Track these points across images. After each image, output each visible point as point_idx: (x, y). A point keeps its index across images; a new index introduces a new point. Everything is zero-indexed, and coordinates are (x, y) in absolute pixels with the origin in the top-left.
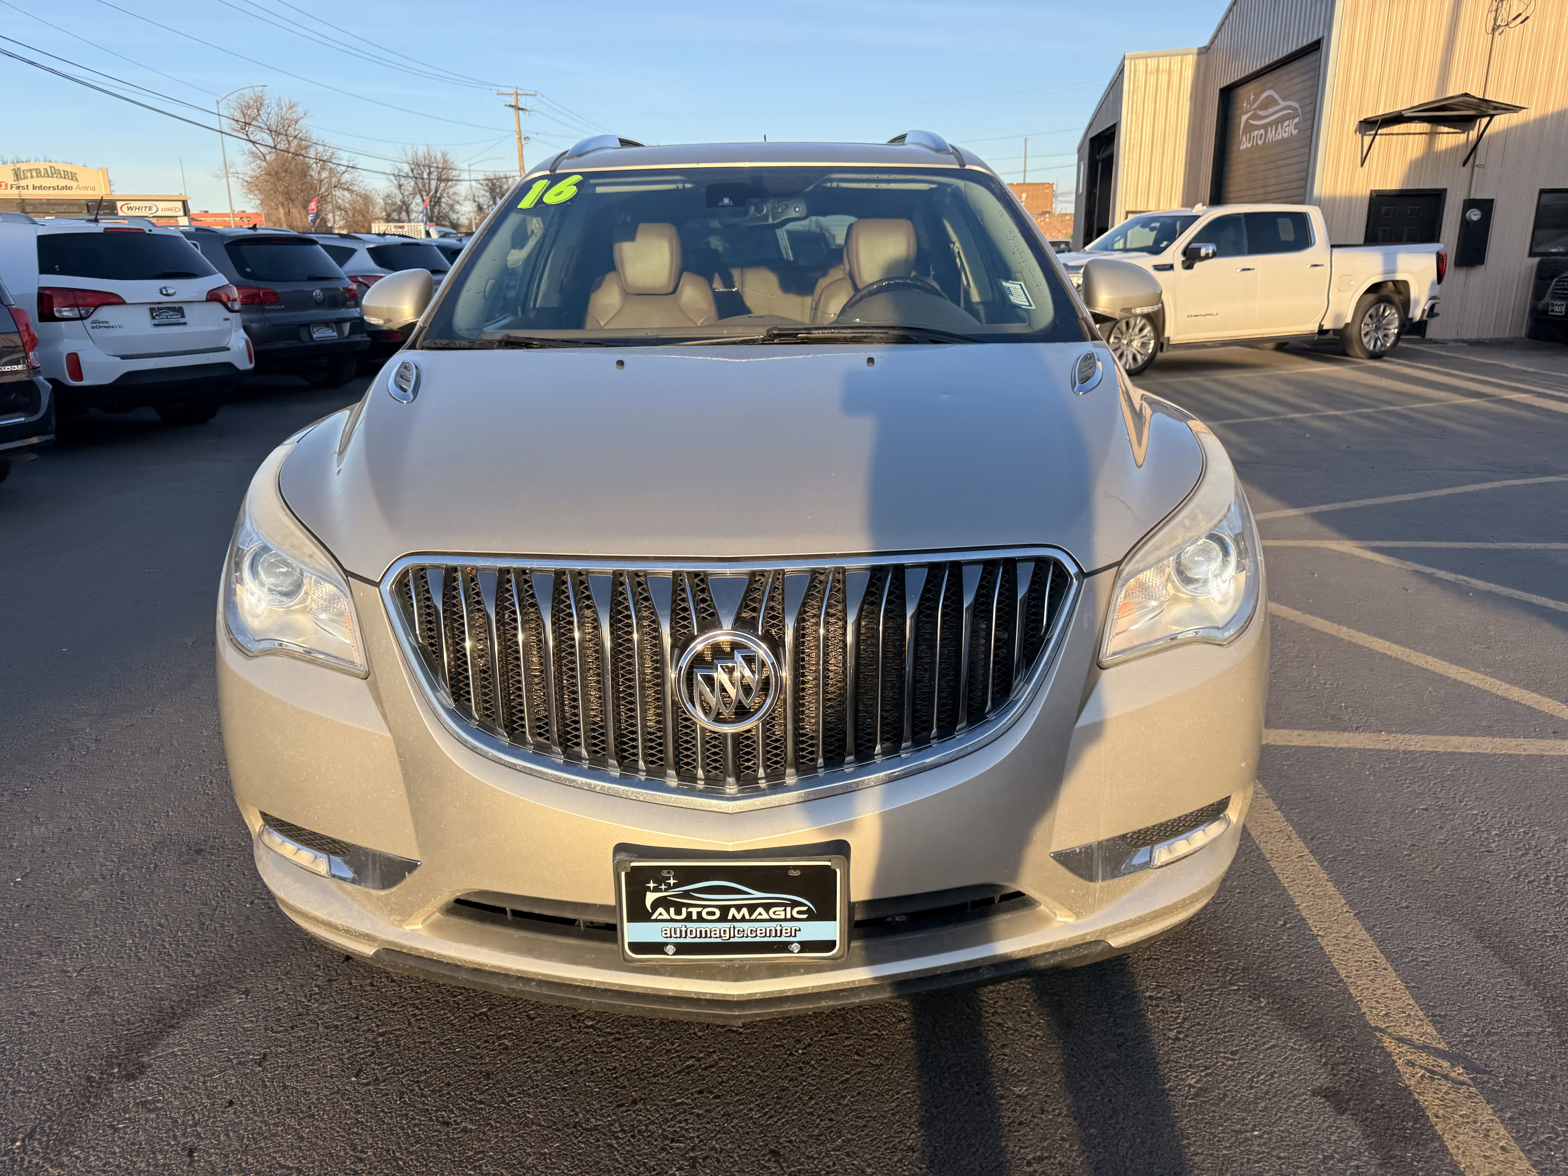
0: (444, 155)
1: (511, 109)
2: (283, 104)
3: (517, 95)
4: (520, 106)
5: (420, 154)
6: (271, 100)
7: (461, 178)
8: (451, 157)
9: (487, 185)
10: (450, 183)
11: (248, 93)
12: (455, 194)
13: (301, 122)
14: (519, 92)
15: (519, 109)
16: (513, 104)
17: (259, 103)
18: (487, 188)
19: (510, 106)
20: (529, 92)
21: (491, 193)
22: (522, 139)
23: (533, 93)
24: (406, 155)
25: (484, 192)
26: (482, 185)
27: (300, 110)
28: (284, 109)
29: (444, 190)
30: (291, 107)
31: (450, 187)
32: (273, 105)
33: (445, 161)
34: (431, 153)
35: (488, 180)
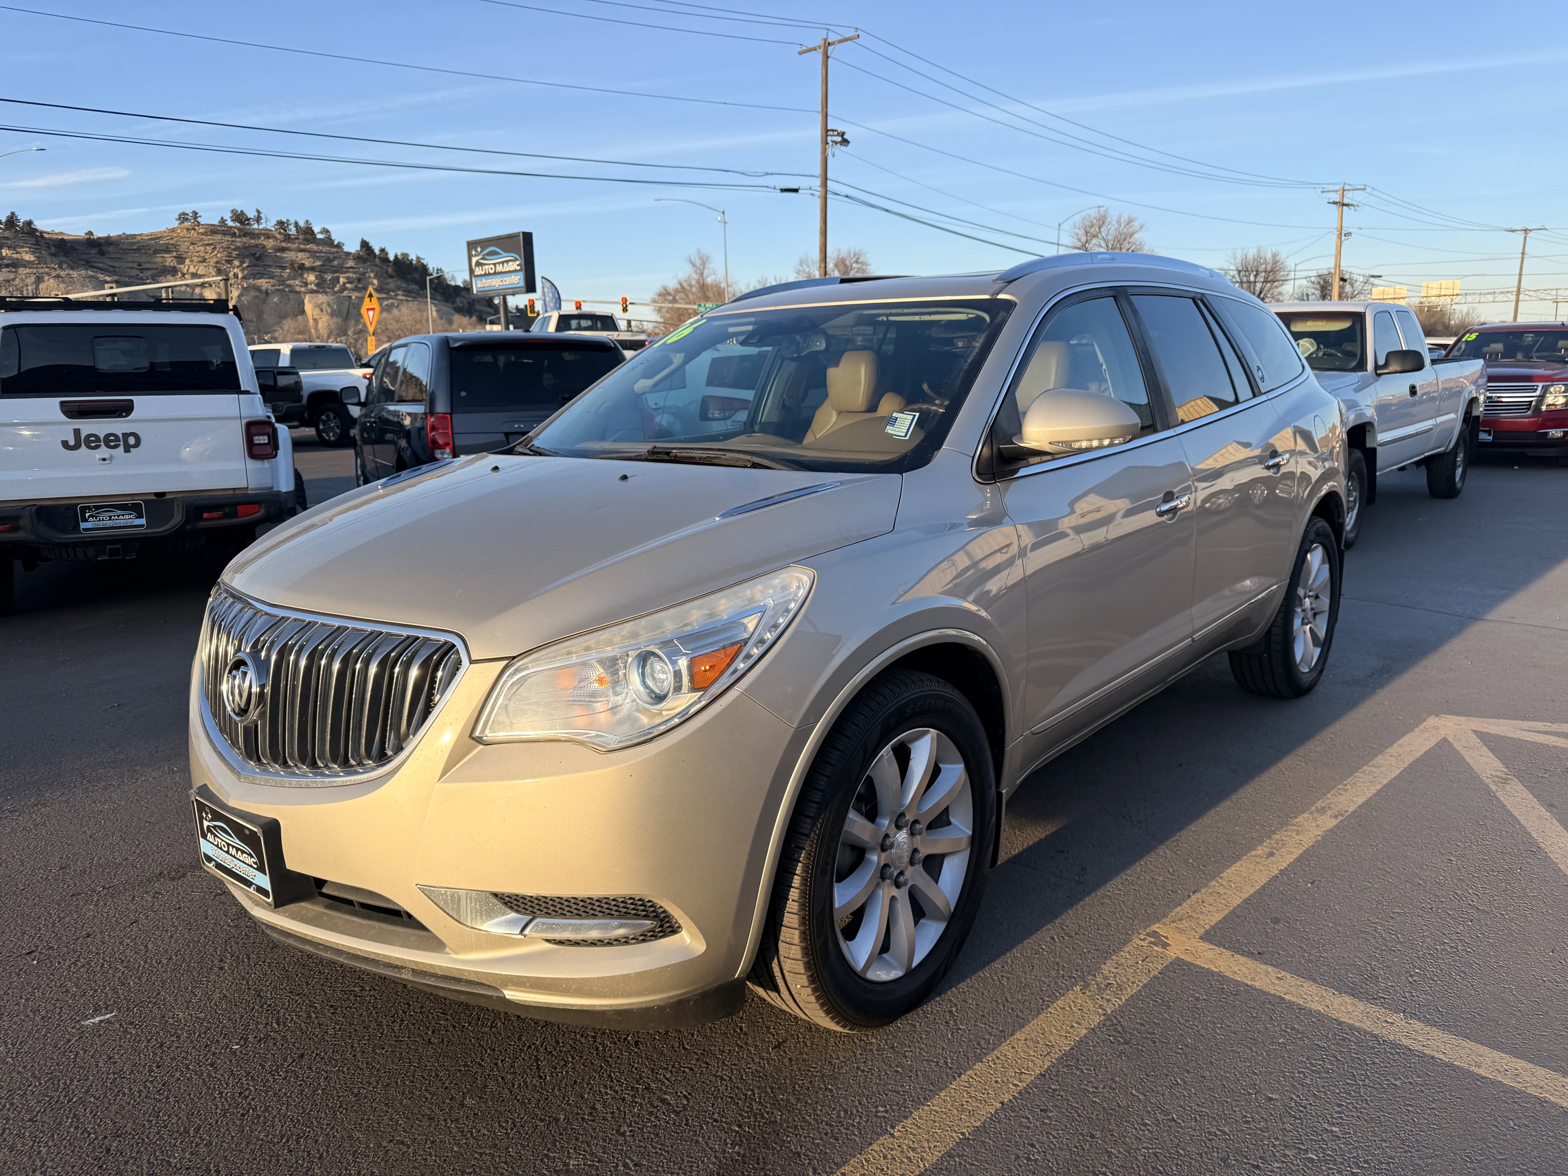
0: (1274, 256)
1: (1334, 206)
2: (1122, 220)
3: (1344, 190)
4: (1346, 201)
5: (1250, 256)
6: (1112, 218)
7: (1289, 277)
8: (1282, 257)
9: (1319, 283)
10: (1276, 284)
11: (1093, 213)
12: (1280, 294)
13: (1135, 236)
14: (1346, 187)
15: (1344, 205)
16: (1338, 200)
17: (1102, 221)
18: (1318, 286)
19: (1334, 203)
20: (1358, 187)
21: (1322, 292)
22: (1343, 235)
23: (1363, 187)
24: (1235, 259)
25: (1313, 291)
26: (1313, 283)
27: (1136, 224)
28: (1123, 225)
29: (1268, 291)
30: (1129, 222)
31: (1277, 287)
32: (1114, 222)
33: (1275, 262)
34: (1262, 255)
35: (1319, 276)
